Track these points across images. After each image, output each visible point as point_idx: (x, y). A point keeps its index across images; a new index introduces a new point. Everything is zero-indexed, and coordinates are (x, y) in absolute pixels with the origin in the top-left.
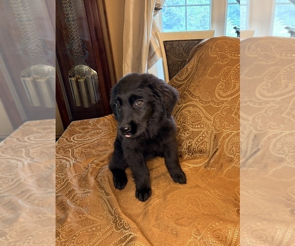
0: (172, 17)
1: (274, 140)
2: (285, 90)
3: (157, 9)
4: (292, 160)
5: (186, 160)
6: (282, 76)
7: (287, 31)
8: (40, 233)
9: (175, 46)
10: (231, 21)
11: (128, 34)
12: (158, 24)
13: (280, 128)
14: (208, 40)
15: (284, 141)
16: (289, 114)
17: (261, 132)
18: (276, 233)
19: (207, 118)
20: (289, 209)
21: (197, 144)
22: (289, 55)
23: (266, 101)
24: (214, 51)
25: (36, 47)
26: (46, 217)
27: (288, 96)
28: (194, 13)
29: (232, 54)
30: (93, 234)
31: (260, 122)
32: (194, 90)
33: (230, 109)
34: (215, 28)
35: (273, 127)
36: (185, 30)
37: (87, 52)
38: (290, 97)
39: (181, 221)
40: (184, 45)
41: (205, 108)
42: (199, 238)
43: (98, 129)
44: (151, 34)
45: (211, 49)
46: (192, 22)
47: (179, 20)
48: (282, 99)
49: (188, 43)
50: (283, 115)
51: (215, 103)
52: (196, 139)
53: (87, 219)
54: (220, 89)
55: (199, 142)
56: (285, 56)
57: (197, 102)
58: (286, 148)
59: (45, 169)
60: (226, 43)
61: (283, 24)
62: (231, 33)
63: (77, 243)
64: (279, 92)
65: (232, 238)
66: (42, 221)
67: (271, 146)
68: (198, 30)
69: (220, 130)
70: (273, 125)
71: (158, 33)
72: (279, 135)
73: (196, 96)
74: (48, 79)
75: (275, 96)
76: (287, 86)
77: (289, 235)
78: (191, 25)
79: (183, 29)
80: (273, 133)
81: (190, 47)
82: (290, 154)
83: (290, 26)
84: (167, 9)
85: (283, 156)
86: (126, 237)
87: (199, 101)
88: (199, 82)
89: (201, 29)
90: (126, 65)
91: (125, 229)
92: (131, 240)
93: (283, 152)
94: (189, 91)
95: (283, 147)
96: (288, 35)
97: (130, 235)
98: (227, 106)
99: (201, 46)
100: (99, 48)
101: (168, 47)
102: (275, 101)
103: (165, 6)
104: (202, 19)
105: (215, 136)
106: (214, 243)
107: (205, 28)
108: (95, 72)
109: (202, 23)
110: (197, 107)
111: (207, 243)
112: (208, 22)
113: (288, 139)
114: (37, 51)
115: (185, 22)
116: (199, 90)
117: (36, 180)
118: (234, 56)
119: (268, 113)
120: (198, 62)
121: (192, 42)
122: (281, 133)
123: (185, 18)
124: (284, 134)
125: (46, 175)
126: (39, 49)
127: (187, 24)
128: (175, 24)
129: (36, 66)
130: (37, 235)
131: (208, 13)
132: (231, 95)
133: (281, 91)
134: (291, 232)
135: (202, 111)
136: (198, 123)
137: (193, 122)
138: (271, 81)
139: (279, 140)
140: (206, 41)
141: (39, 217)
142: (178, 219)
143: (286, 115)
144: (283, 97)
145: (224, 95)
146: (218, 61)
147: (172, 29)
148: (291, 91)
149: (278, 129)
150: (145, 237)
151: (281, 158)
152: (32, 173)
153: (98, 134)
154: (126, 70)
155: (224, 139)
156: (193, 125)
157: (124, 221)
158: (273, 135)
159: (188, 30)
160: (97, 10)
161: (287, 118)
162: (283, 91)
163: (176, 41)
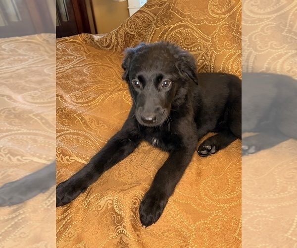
1: (280, 61)
13: (284, 47)
15: (292, 61)
17: (263, 53)
19: (204, 39)
31: (259, 42)
32: (183, 8)
33: (229, 27)
35: (276, 47)
41: (198, 27)
43: (69, 55)
48: (278, 16)
50: (284, 33)
51: (210, 21)
54: (214, 5)
57: (188, 22)
64: (272, 8)
69: (221, 51)
70: (275, 45)
72: (285, 55)
73: (185, 15)
80: (277, 54)
87: (191, 20)
94: (176, 9)
95: (292, 68)
98: (226, 24)
102: (270, 18)
105: (216, 57)
110: (190, 27)
116: (189, 8)
119: (266, 32)
122: (286, 53)
124: (290, 54)
132: (228, 11)
135: (196, 31)
136: (194, 45)
137: (188, 45)
139: (285, 60)
149: (281, 48)
153: (69, 61)
155: (227, 60)
156: (188, 48)
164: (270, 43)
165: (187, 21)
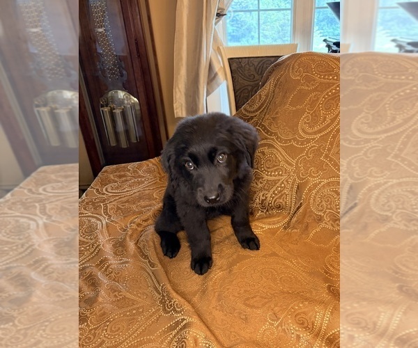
0: (240, 25)
1: (376, 192)
2: (392, 125)
3: (219, 15)
4: (400, 219)
5: (258, 219)
6: (387, 106)
7: (394, 44)
8: (60, 317)
9: (243, 65)
10: (319, 32)
11: (180, 49)
12: (221, 36)
13: (385, 175)
14: (289, 57)
15: (390, 193)
16: (396, 156)
17: (359, 181)
18: (378, 317)
19: (287, 162)
20: (397, 285)
21: (273, 198)
22: (397, 77)
23: (365, 139)
24: (296, 72)
25: (54, 67)
26: (67, 295)
27: (395, 132)
28: (269, 20)
29: (321, 75)
30: (134, 319)
31: (357, 168)
32: (270, 124)
33: (318, 150)
34: (298, 41)
35: (376, 175)
36: (257, 44)
37: (124, 72)
38: (398, 133)
39: (251, 302)
40: (256, 64)
41: (285, 148)
42: (276, 324)
43: (140, 176)
44: (211, 48)
45: (293, 68)
46: (267, 33)
47: (249, 30)
48: (388, 136)
49: (261, 61)
50: (389, 158)
51: (298, 141)
52: (272, 190)
53: (125, 298)
54: (305, 123)
55: (276, 194)
56: (392, 78)
57: (274, 141)
58: (392, 203)
59: (66, 231)
60: (313, 60)
61: (388, 35)
62: (319, 47)
63: (111, 331)
64: (383, 127)
65: (321, 324)
66: (63, 300)
67: (373, 201)
68: (274, 43)
69: (305, 179)
70: (376, 172)
71: (221, 47)
72: (384, 184)
73: (272, 133)
74: (71, 109)
75: (379, 133)
76: (394, 119)
77: (396, 320)
78: (265, 36)
79: (254, 42)
80: (376, 183)
81: (265, 66)
82: (399, 211)
83: (398, 38)
84: (232, 14)
85: (389, 214)
86: (177, 323)
87: (277, 139)
88: (277, 113)
89: (279, 42)
90: (177, 90)
91: (177, 312)
92: (185, 327)
93: (388, 209)
94: (263, 126)
95: (388, 201)
96: (396, 51)
97: (183, 320)
98: (315, 146)
99: (279, 64)
100: (142, 67)
101: (235, 65)
102: (378, 139)
103: (230, 12)
104: (280, 29)
105: (298, 186)
106: (296, 331)
107: (283, 41)
108: (136, 99)
109: (281, 34)
110: (274, 147)
111: (287, 331)
112: (289, 33)
113: (395, 191)
114: (56, 71)
115: (257, 32)
116: (277, 125)
117: (55, 245)
118: (324, 78)
119: (369, 156)
120: (275, 86)
121: (266, 59)
122: (386, 183)
123: (257, 27)
124: (390, 184)
125: (68, 238)
126: (59, 69)
127: (261, 35)
128: (244, 36)
129: (55, 92)
130: (56, 320)
131: (288, 20)
132: (320, 131)
133: (385, 126)
134: (399, 316)
135: (280, 152)
136: (275, 168)
137: (268, 168)
138: (372, 112)
139: (383, 192)
140: (286, 59)
141: (59, 296)
142: (248, 299)
143: (393, 158)
144: (389, 134)
145: (310, 131)
146: (302, 85)
147: (239, 42)
148: (399, 126)
149: (382, 177)
150: (204, 322)
151: (386, 215)
152: (49, 235)
153: (139, 183)
154: (177, 97)
155: (310, 190)
156: (268, 172)
157: (175, 302)
158: (375, 185)
159: (261, 44)
160: (138, 17)
161: (393, 162)
162: (388, 126)
163: (245, 58)
164: (369, 170)
165: (273, 139)
